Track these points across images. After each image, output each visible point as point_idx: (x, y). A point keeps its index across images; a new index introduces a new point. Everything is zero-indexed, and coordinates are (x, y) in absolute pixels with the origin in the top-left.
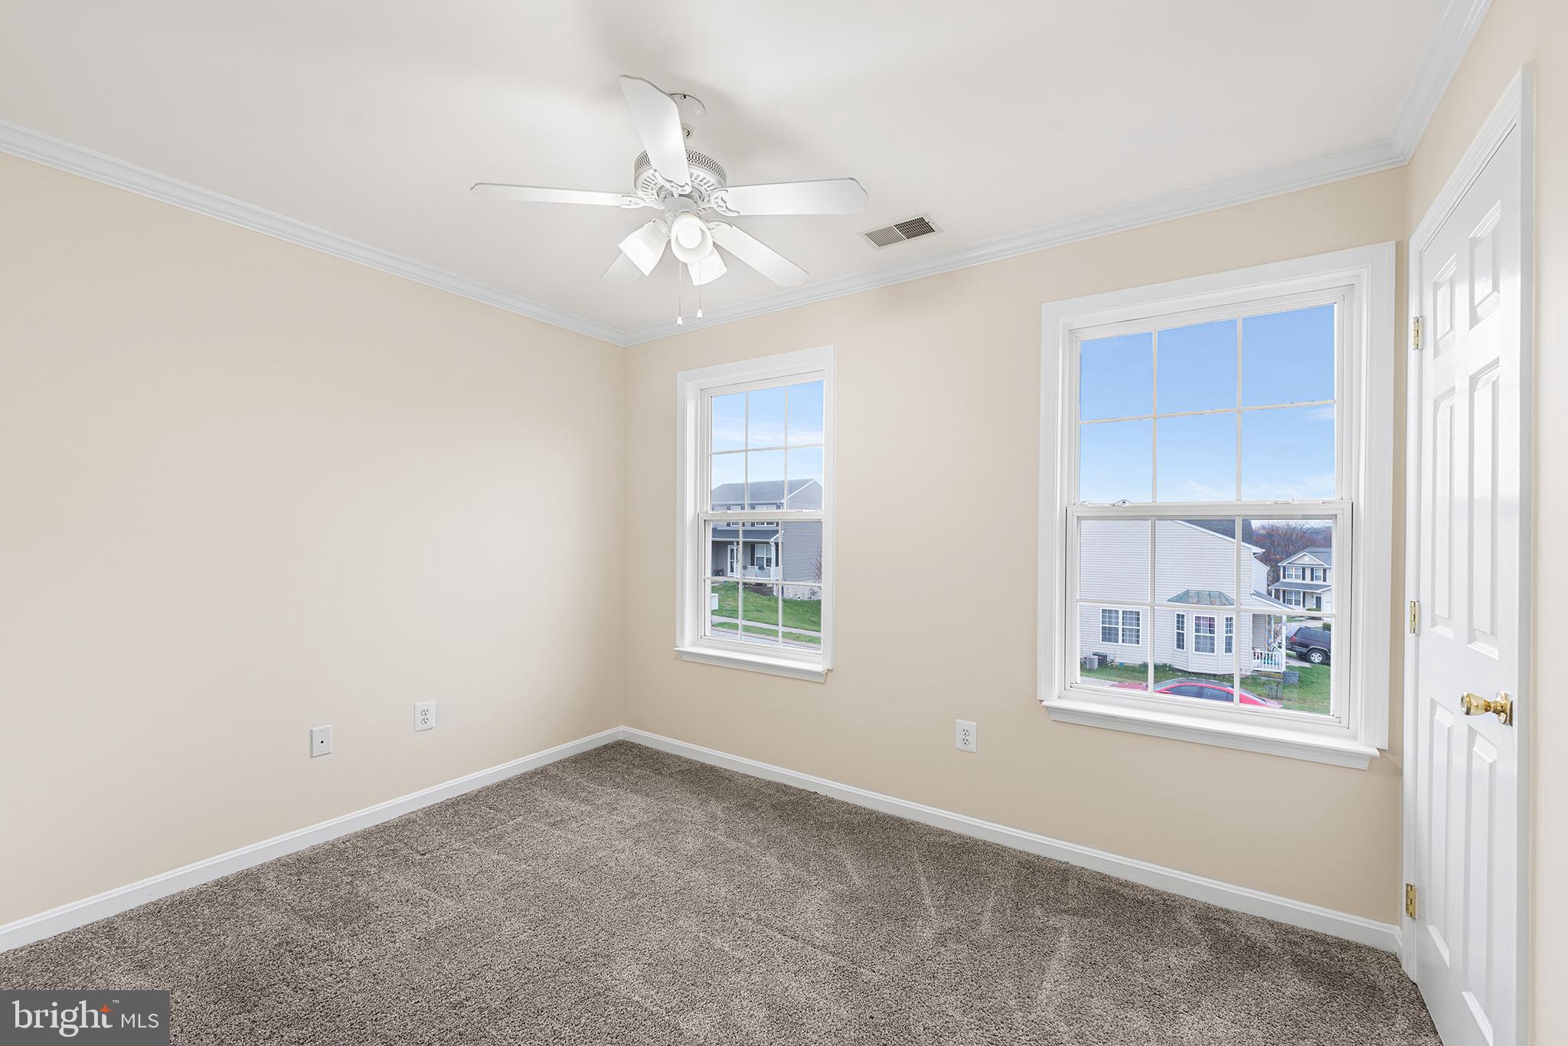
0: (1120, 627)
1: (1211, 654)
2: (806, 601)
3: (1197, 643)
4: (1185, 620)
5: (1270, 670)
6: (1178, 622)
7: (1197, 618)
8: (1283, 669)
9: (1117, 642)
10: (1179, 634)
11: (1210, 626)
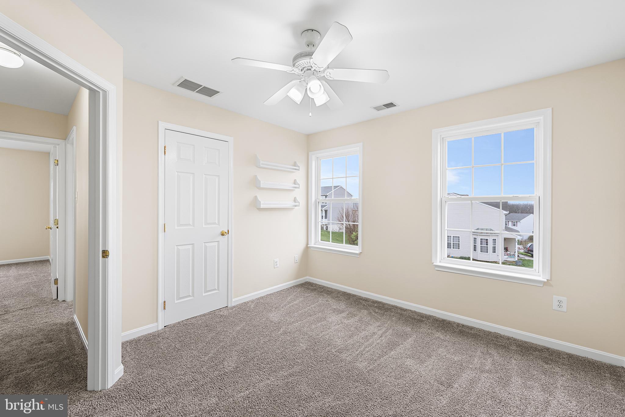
0: (452, 243)
1: (486, 253)
2: (337, 232)
3: (481, 249)
4: (477, 240)
5: (512, 260)
6: (474, 241)
7: (481, 239)
8: (517, 260)
9: (451, 248)
10: (474, 245)
11: (487, 242)
